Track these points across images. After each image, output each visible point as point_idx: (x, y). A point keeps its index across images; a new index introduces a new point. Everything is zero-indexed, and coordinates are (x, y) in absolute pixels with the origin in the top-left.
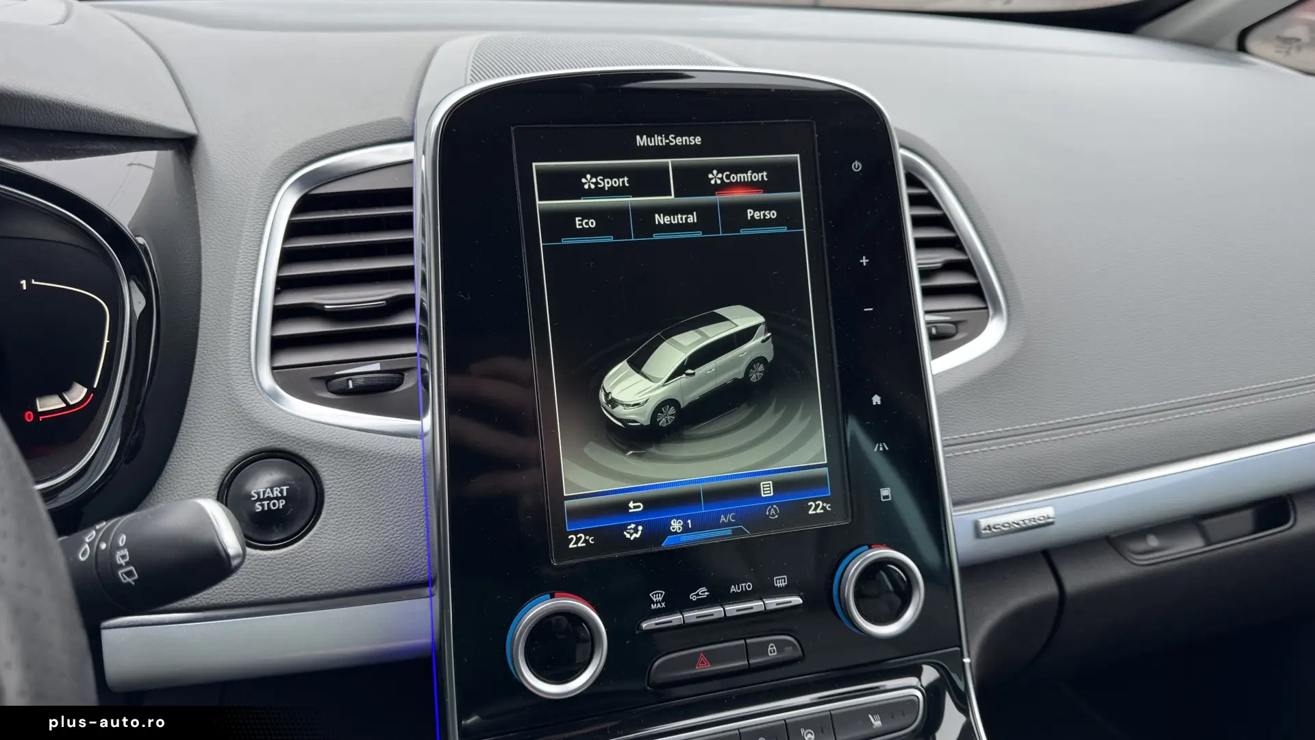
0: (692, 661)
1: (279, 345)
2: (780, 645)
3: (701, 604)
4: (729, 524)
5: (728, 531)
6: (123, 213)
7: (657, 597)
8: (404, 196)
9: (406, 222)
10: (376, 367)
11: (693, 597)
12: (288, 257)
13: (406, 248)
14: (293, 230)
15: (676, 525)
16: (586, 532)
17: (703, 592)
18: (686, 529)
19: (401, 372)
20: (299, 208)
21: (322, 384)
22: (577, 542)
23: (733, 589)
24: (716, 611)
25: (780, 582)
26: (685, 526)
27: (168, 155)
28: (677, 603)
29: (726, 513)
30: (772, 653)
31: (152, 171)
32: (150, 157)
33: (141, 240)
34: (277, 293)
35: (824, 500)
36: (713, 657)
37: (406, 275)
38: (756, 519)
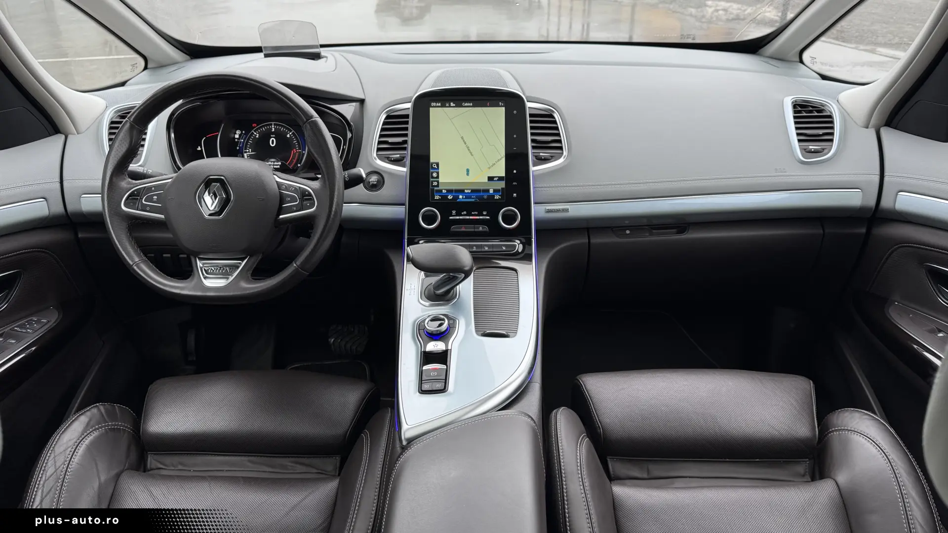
0: (461, 227)
1: (379, 149)
2: (483, 228)
3: (464, 215)
4: (474, 198)
5: (473, 200)
6: (349, 117)
7: (454, 212)
8: (407, 116)
9: (407, 123)
10: (398, 156)
11: (463, 213)
12: (383, 130)
13: (406, 129)
14: (384, 123)
15: (461, 197)
16: (439, 196)
17: (465, 213)
18: (463, 198)
19: (404, 157)
20: (385, 119)
21: (387, 159)
22: (437, 197)
23: (473, 213)
24: (468, 217)
25: (485, 213)
26: (463, 197)
27: (358, 104)
28: (458, 214)
29: (473, 196)
30: (481, 229)
31: (354, 108)
32: (354, 104)
33: (352, 123)
34: (379, 138)
35: (499, 195)
36: (465, 228)
37: (406, 135)
38: (481, 198)
